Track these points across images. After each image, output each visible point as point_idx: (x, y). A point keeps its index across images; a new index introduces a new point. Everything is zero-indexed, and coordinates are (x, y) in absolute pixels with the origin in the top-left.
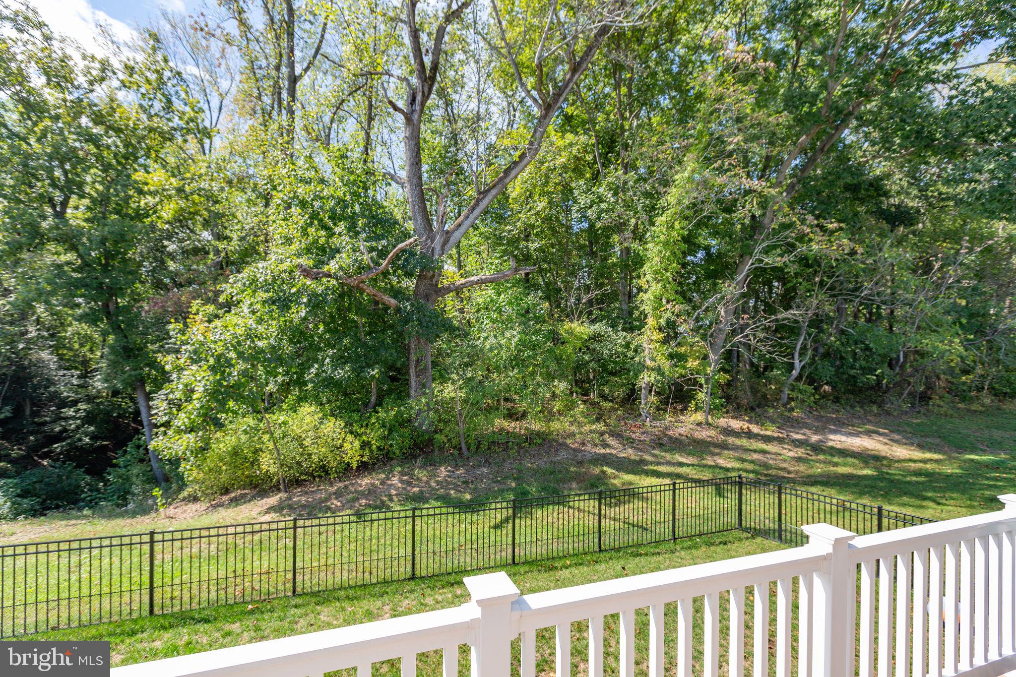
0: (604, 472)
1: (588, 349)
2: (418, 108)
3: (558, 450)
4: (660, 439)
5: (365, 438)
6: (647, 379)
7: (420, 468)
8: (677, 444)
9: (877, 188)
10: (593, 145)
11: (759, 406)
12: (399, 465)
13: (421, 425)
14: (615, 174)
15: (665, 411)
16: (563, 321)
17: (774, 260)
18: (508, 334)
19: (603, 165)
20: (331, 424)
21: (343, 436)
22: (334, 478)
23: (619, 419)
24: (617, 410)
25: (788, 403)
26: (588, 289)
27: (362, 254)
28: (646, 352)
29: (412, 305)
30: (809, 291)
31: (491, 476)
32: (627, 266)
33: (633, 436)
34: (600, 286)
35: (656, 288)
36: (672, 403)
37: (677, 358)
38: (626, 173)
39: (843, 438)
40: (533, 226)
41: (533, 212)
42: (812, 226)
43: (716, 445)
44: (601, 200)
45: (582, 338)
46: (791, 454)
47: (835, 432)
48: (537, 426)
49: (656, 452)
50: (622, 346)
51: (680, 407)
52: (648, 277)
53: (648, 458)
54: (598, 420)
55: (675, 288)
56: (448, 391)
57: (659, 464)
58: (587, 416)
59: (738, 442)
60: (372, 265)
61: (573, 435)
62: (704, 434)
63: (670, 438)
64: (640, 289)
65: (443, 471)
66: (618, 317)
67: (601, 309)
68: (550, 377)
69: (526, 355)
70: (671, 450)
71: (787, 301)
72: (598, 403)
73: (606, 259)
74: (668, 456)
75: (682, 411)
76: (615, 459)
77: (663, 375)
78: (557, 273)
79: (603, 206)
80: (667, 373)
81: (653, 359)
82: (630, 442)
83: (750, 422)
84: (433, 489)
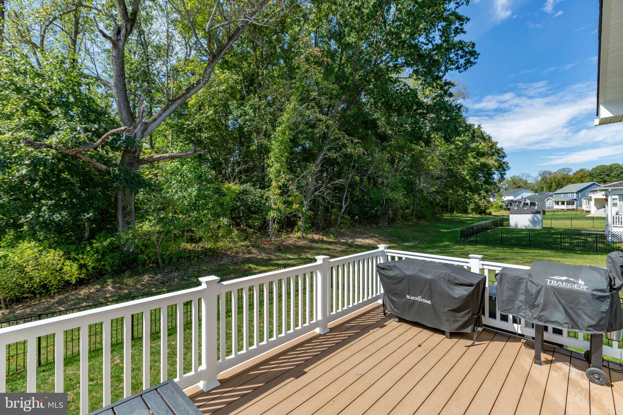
0: (249, 267)
1: (239, 199)
2: (122, 38)
3: (222, 258)
4: (279, 247)
5: (82, 262)
6: (272, 215)
7: (129, 277)
8: (288, 249)
9: (374, 124)
10: (241, 80)
11: (327, 227)
12: (110, 278)
13: (129, 249)
14: (254, 100)
15: (282, 232)
16: (224, 182)
17: (333, 155)
18: (189, 190)
19: (247, 92)
20: (52, 254)
21: (62, 261)
22: (54, 293)
23: (257, 238)
24: (256, 233)
25: (340, 225)
26: (239, 163)
27: (79, 133)
28: (272, 200)
29: (119, 170)
30: (348, 170)
31: (180, 277)
32: (261, 152)
33: (266, 246)
34: (246, 162)
35: (277, 166)
36: (286, 228)
37: (288, 203)
38: (260, 100)
39: (362, 240)
40: (203, 123)
41: (204, 115)
42: (347, 140)
43: (307, 248)
44: (246, 114)
45: (236, 193)
46: (340, 249)
47: (358, 238)
48: (208, 245)
49: (277, 254)
50: (259, 197)
51: (290, 230)
52: (273, 159)
53: (273, 257)
54: (246, 239)
55: (287, 166)
56: (146, 226)
57: (279, 260)
58: (239, 237)
59: (317, 245)
60: (88, 142)
61: (231, 248)
62: (302, 243)
63: (285, 246)
64: (268, 165)
65: (146, 278)
66: (256, 181)
67: (246, 176)
68: (217, 216)
69: (201, 202)
70: (284, 253)
71: (339, 175)
72: (246, 230)
73: (249, 147)
74: (283, 255)
75: (291, 232)
76: (255, 260)
77: (280, 212)
78: (220, 153)
79: (247, 117)
80: (283, 211)
81: (275, 204)
82: (264, 250)
83: (323, 235)
84: (139, 290)
